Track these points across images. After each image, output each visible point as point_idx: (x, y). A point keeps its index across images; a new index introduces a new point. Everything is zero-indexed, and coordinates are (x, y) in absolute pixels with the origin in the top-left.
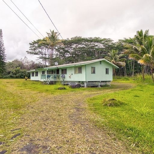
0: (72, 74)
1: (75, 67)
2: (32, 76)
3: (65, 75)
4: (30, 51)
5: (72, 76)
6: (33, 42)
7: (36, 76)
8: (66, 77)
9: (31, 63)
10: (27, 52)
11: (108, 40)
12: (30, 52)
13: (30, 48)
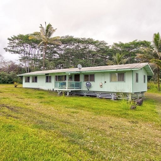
0: (105, 82)
1: (112, 73)
2: (26, 81)
3: (92, 83)
4: (9, 48)
5: (104, 85)
6: (13, 37)
7: (33, 82)
8: (92, 86)
9: (10, 64)
10: (4, 49)
11: (102, 42)
12: (9, 50)
13: (9, 45)
